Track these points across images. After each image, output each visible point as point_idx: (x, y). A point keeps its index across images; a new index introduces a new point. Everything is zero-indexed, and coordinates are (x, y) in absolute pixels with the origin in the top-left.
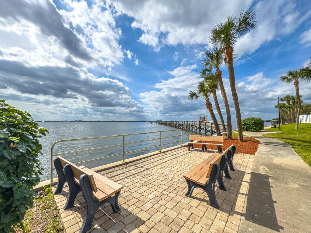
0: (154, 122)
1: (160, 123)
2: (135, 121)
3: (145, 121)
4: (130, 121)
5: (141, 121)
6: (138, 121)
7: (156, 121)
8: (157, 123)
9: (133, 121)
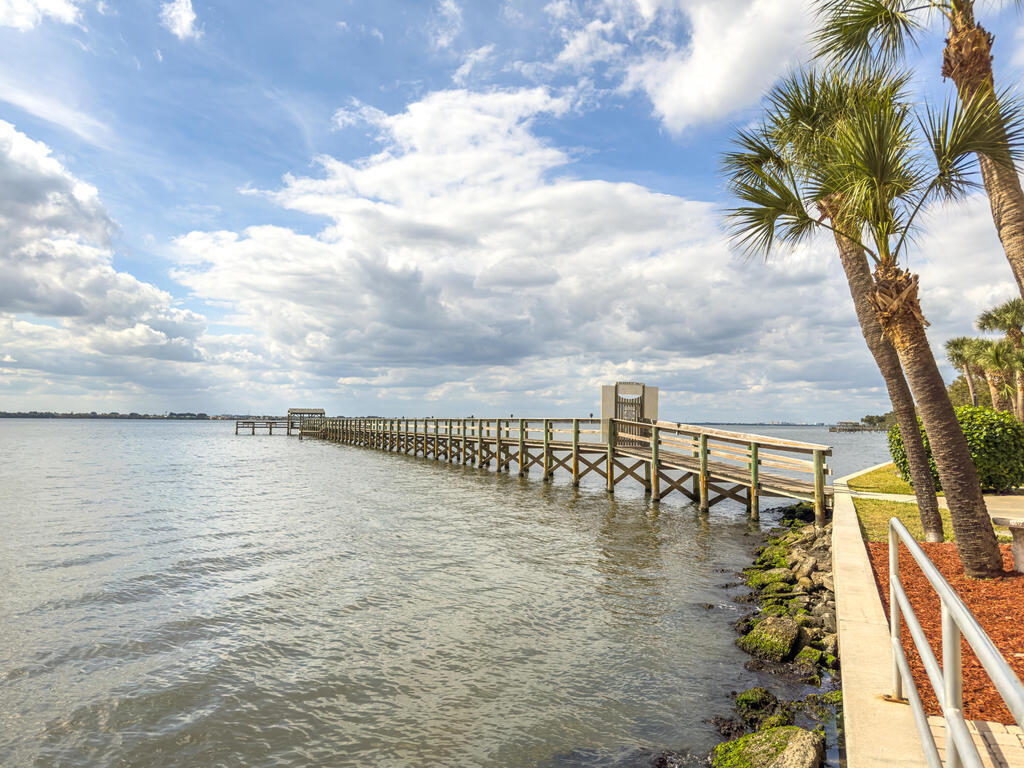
0: (271, 422)
1: (314, 427)
2: (133, 416)
3: (202, 417)
4: (94, 416)
5: (172, 417)
6: (156, 418)
7: (286, 415)
8: (293, 432)
9: (114, 416)
